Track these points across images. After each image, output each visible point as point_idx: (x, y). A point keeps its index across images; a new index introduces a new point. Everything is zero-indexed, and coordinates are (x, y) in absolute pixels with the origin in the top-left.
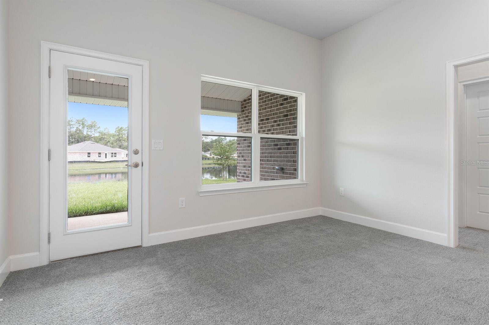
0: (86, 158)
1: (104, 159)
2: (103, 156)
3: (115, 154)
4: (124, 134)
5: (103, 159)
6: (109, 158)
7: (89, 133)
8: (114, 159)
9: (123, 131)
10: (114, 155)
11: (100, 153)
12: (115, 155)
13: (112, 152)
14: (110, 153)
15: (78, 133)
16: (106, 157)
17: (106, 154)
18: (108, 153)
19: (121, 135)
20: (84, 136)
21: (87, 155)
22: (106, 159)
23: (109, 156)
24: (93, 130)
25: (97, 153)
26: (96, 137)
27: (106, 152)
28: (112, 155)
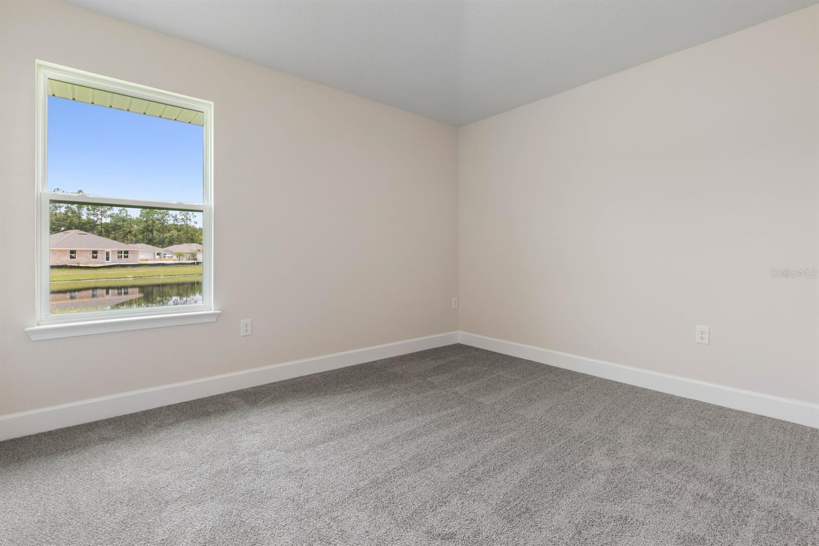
1: (104, 262)
3: (126, 252)
5: (101, 261)
8: (123, 261)
10: (123, 255)
11: (95, 252)
12: (126, 255)
13: (121, 249)
14: (115, 251)
18: (112, 251)
20: (83, 221)
22: (107, 262)
25: (90, 251)
27: (107, 250)
28: (120, 255)
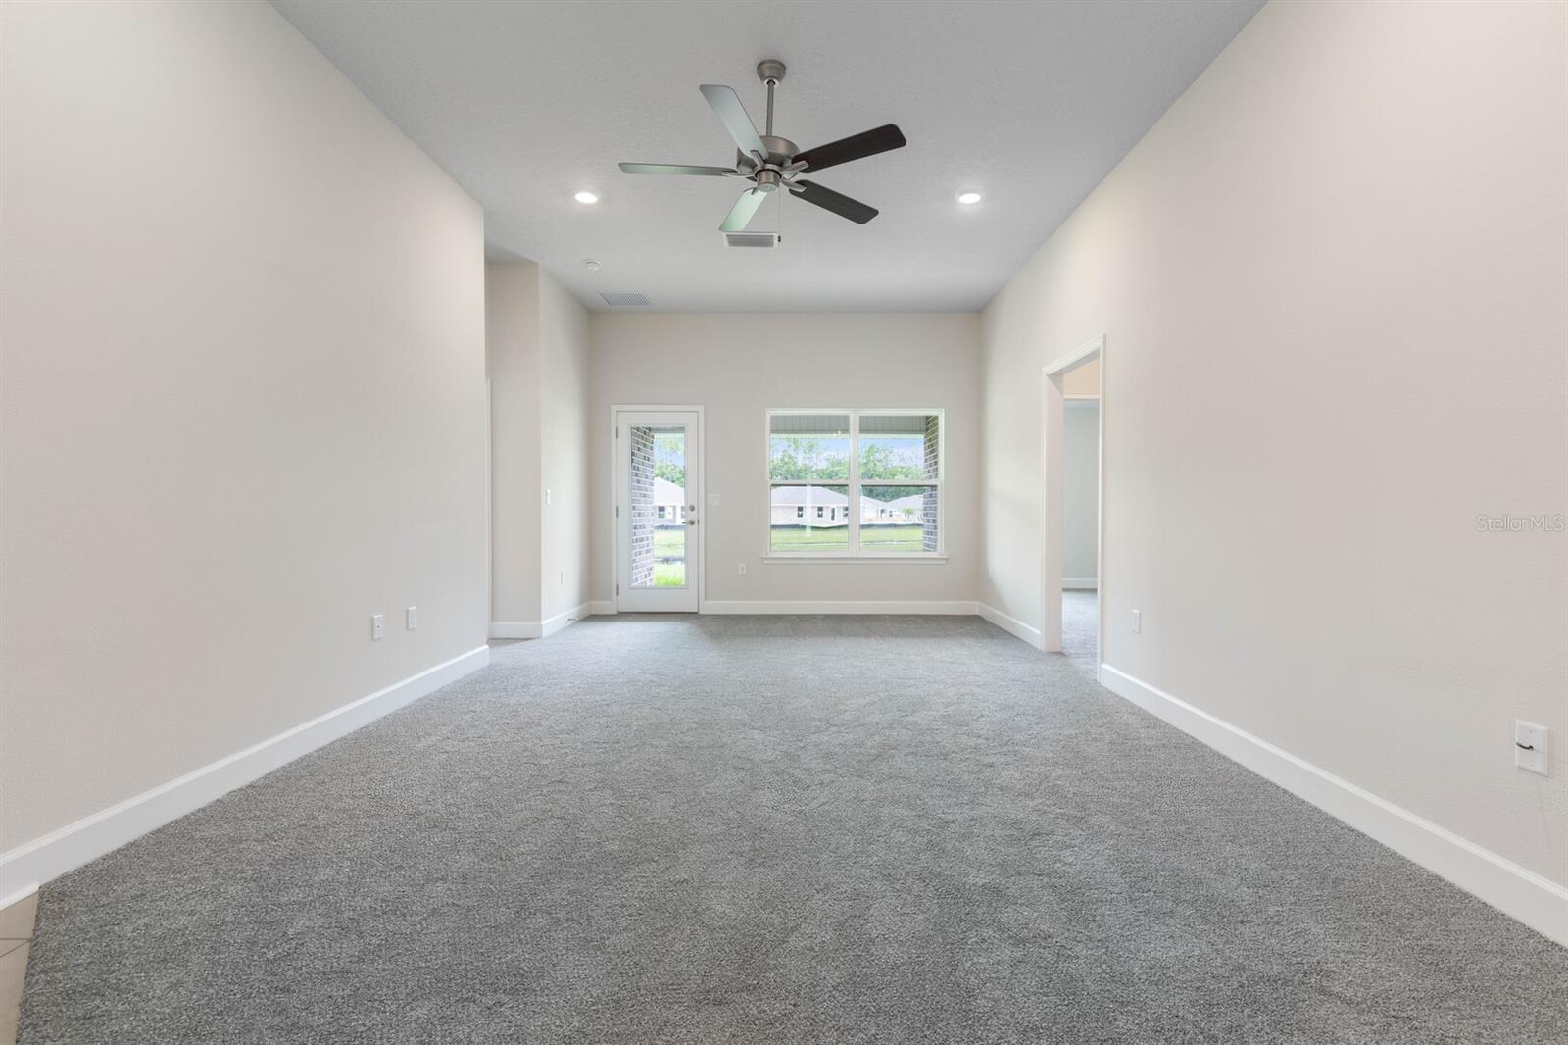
0: (794, 520)
2: (827, 513)
4: (880, 461)
6: (840, 520)
7: (807, 462)
9: (877, 454)
15: (786, 463)
16: (833, 517)
17: (833, 510)
19: (871, 465)
21: (796, 512)
23: (839, 514)
24: (815, 455)
26: (822, 470)
